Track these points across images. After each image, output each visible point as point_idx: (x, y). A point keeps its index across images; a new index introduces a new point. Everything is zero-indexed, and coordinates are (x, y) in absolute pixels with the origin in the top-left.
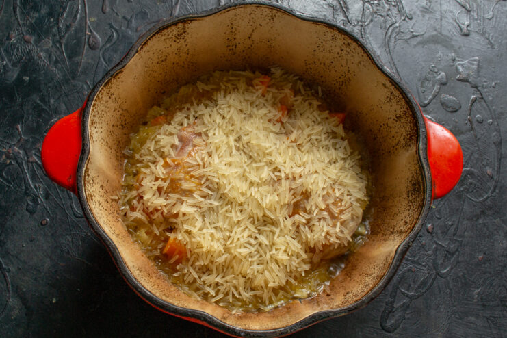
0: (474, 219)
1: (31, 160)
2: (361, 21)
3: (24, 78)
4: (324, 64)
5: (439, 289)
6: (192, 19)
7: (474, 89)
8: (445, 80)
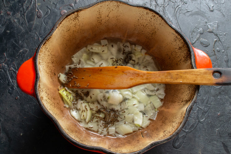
0: (216, 96)
1: (10, 69)
2: (163, 5)
3: (7, 31)
4: (143, 26)
5: (200, 128)
6: (81, 10)
7: (215, 36)
8: (202, 32)
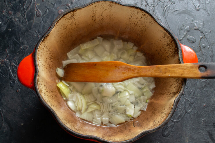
0: (202, 89)
1: (12, 64)
2: (153, 5)
3: (9, 29)
4: (134, 24)
5: (187, 118)
6: (77, 10)
7: (201, 33)
8: (189, 29)
